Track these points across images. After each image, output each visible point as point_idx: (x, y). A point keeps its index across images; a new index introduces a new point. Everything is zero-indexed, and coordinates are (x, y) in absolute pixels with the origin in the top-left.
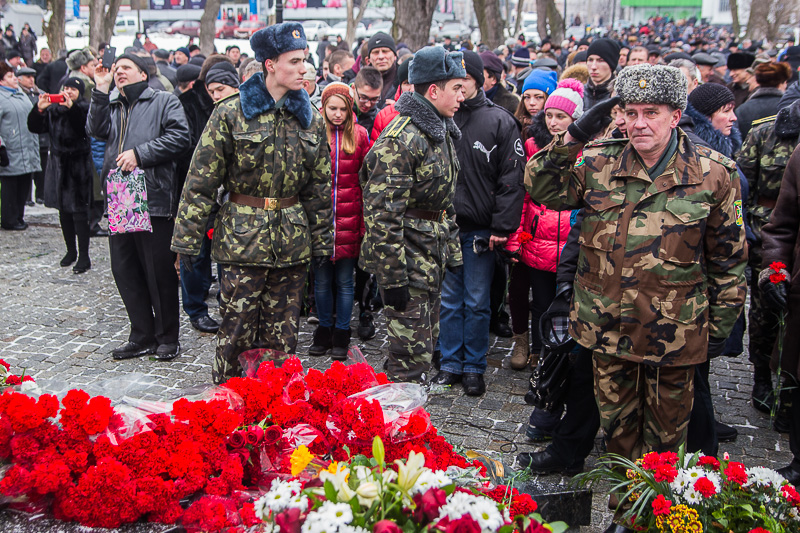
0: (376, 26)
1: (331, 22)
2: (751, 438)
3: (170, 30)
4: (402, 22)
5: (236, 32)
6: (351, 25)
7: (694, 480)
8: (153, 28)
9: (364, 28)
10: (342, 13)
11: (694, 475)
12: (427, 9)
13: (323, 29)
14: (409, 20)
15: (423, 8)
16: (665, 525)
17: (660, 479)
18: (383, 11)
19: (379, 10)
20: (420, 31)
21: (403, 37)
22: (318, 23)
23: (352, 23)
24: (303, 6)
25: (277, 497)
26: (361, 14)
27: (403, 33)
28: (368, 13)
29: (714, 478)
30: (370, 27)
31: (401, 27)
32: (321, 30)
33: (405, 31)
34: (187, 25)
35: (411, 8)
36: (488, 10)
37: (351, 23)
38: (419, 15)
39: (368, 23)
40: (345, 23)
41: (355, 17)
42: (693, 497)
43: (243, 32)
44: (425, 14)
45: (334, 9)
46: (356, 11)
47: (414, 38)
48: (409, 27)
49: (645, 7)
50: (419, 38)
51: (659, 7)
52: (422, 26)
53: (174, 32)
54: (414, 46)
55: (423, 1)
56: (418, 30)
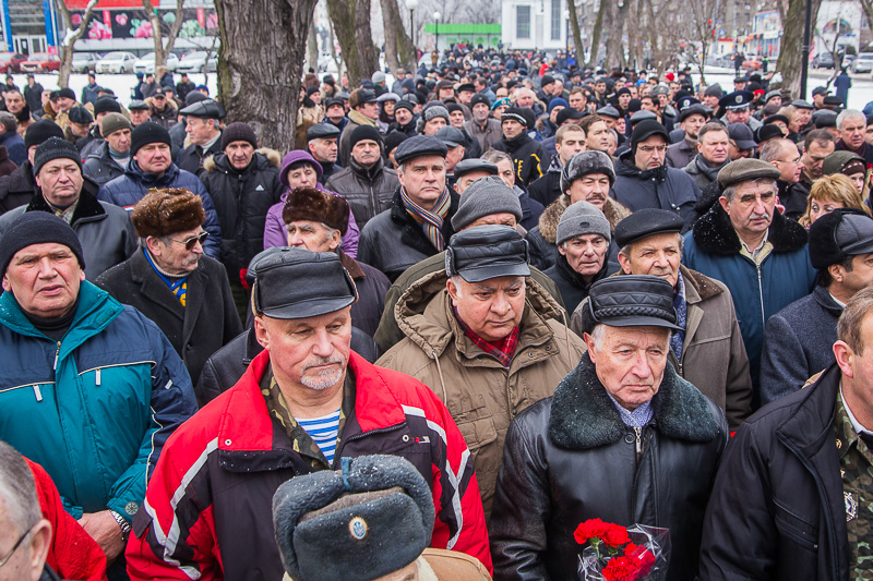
0: (190, 56)
1: (139, 53)
4: (239, 57)
5: (22, 65)
6: (160, 57)
9: (176, 59)
10: (150, 43)
12: (295, 26)
13: (130, 61)
14: (256, 50)
15: (286, 24)
18: (196, 40)
19: (191, 39)
20: (283, 76)
21: (246, 88)
22: (124, 54)
23: (162, 55)
24: (108, 36)
26: (171, 43)
27: (244, 83)
28: (179, 43)
30: (183, 58)
31: (236, 67)
32: (127, 62)
33: (248, 76)
35: (258, 25)
37: (159, 54)
38: (277, 39)
39: (181, 53)
41: (164, 47)
43: (31, 66)
44: (290, 39)
45: (143, 39)
46: (165, 41)
47: (269, 92)
48: (257, 69)
49: (447, 34)
50: (281, 91)
51: (459, 34)
52: (285, 66)
54: (271, 108)
55: (286, 9)
56: (276, 75)
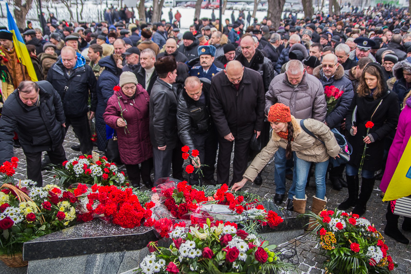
2: (377, 194)
3: (185, 5)
4: (271, 11)
7: (336, 223)
8: (179, 4)
11: (337, 221)
12: (281, 6)
14: (274, 10)
15: (280, 5)
16: (323, 239)
17: (324, 222)
21: (271, 16)
23: (256, 4)
25: (176, 233)
29: (343, 223)
33: (272, 14)
34: (192, 3)
35: (274, 5)
36: (307, 4)
38: (278, 8)
40: (253, 4)
41: (257, 2)
42: (335, 229)
44: (280, 8)
47: (275, 17)
48: (273, 13)
50: (277, 17)
52: (279, 13)
53: (187, 6)
54: (275, 20)
55: (279, 3)
56: (277, 14)
